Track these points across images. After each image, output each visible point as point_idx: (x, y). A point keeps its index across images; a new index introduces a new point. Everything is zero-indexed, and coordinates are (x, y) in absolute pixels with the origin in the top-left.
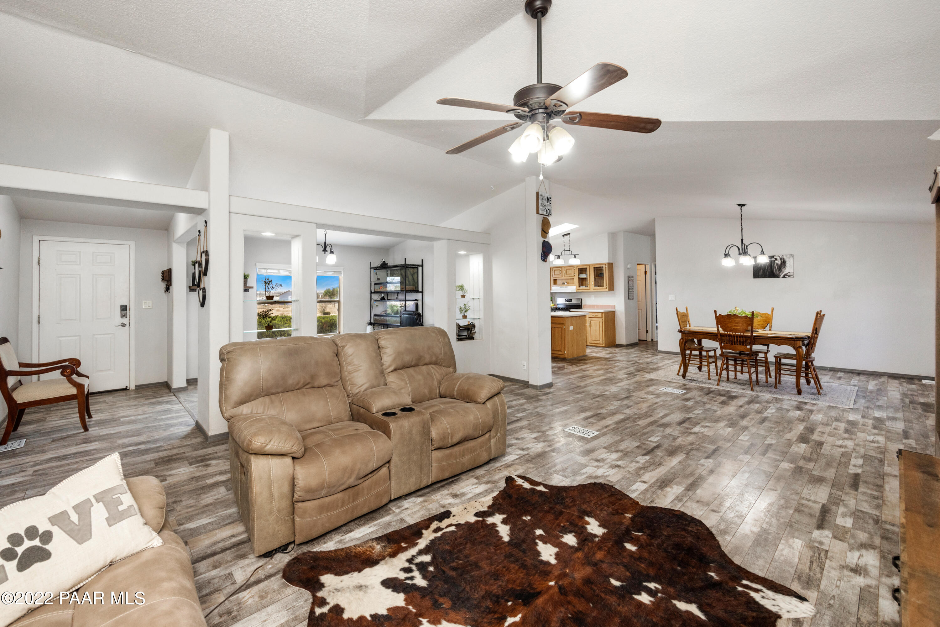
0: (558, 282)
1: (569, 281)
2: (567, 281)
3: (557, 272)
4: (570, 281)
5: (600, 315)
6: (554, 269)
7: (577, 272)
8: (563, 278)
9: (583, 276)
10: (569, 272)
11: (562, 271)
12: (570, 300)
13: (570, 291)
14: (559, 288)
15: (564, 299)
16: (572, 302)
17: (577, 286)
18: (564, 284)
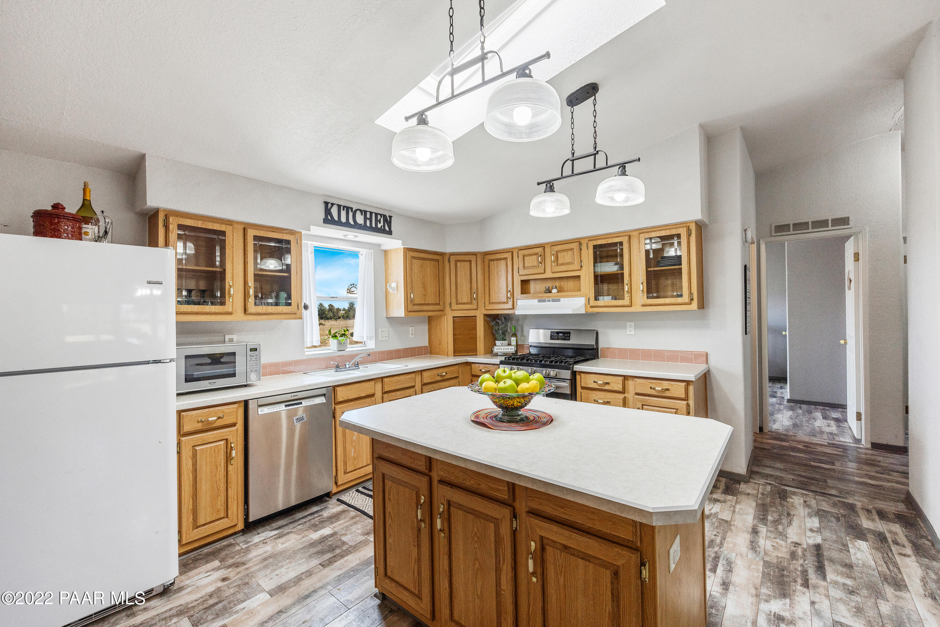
0: (533, 286)
1: (564, 284)
2: (557, 283)
3: (531, 261)
4: (570, 284)
5: (678, 390)
6: (522, 253)
7: (588, 255)
8: (548, 275)
9: (609, 268)
10: (565, 257)
11: (543, 256)
12: (566, 335)
13: (570, 312)
14: (534, 302)
15: (548, 332)
16: (569, 340)
17: (588, 297)
18: (549, 291)
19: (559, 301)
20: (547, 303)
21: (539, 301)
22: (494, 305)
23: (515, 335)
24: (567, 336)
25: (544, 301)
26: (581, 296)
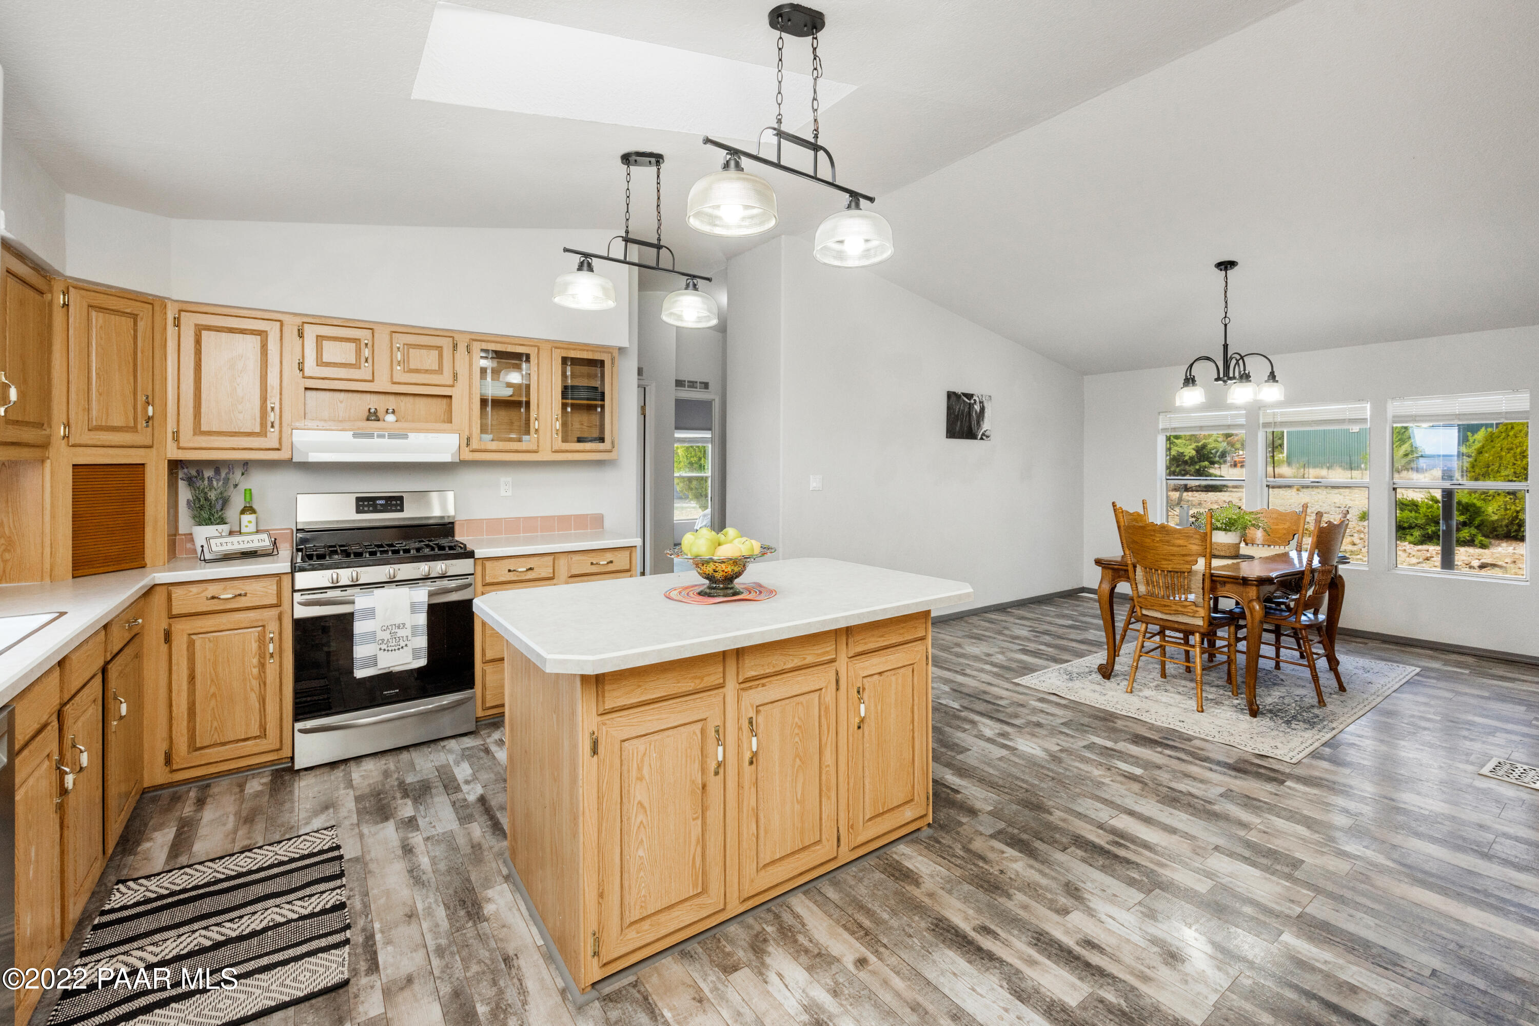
1: (414, 406)
2: (398, 404)
3: (339, 352)
6: (313, 329)
7: (470, 364)
10: (424, 359)
12: (394, 503)
14: (344, 437)
15: (354, 498)
16: (402, 510)
17: (467, 433)
18: (373, 416)
19: (405, 437)
20: (376, 440)
21: (355, 436)
22: (212, 438)
23: (248, 509)
24: (396, 505)
25: (371, 436)
26: (452, 431)
